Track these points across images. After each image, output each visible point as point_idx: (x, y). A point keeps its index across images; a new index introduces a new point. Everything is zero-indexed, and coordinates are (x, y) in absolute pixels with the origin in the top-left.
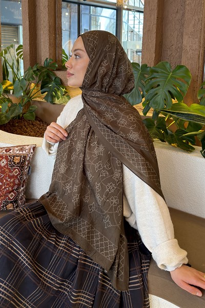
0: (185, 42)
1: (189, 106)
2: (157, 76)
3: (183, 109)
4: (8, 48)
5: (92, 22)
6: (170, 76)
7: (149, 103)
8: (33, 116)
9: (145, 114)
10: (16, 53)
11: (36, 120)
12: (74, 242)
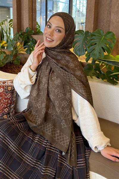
0: (112, 18)
1: (115, 56)
2: (95, 38)
3: (111, 59)
4: (4, 21)
5: (54, 5)
6: (103, 38)
7: (90, 54)
8: (18, 62)
9: (87, 61)
10: (8, 24)
11: (20, 64)
12: (44, 138)
